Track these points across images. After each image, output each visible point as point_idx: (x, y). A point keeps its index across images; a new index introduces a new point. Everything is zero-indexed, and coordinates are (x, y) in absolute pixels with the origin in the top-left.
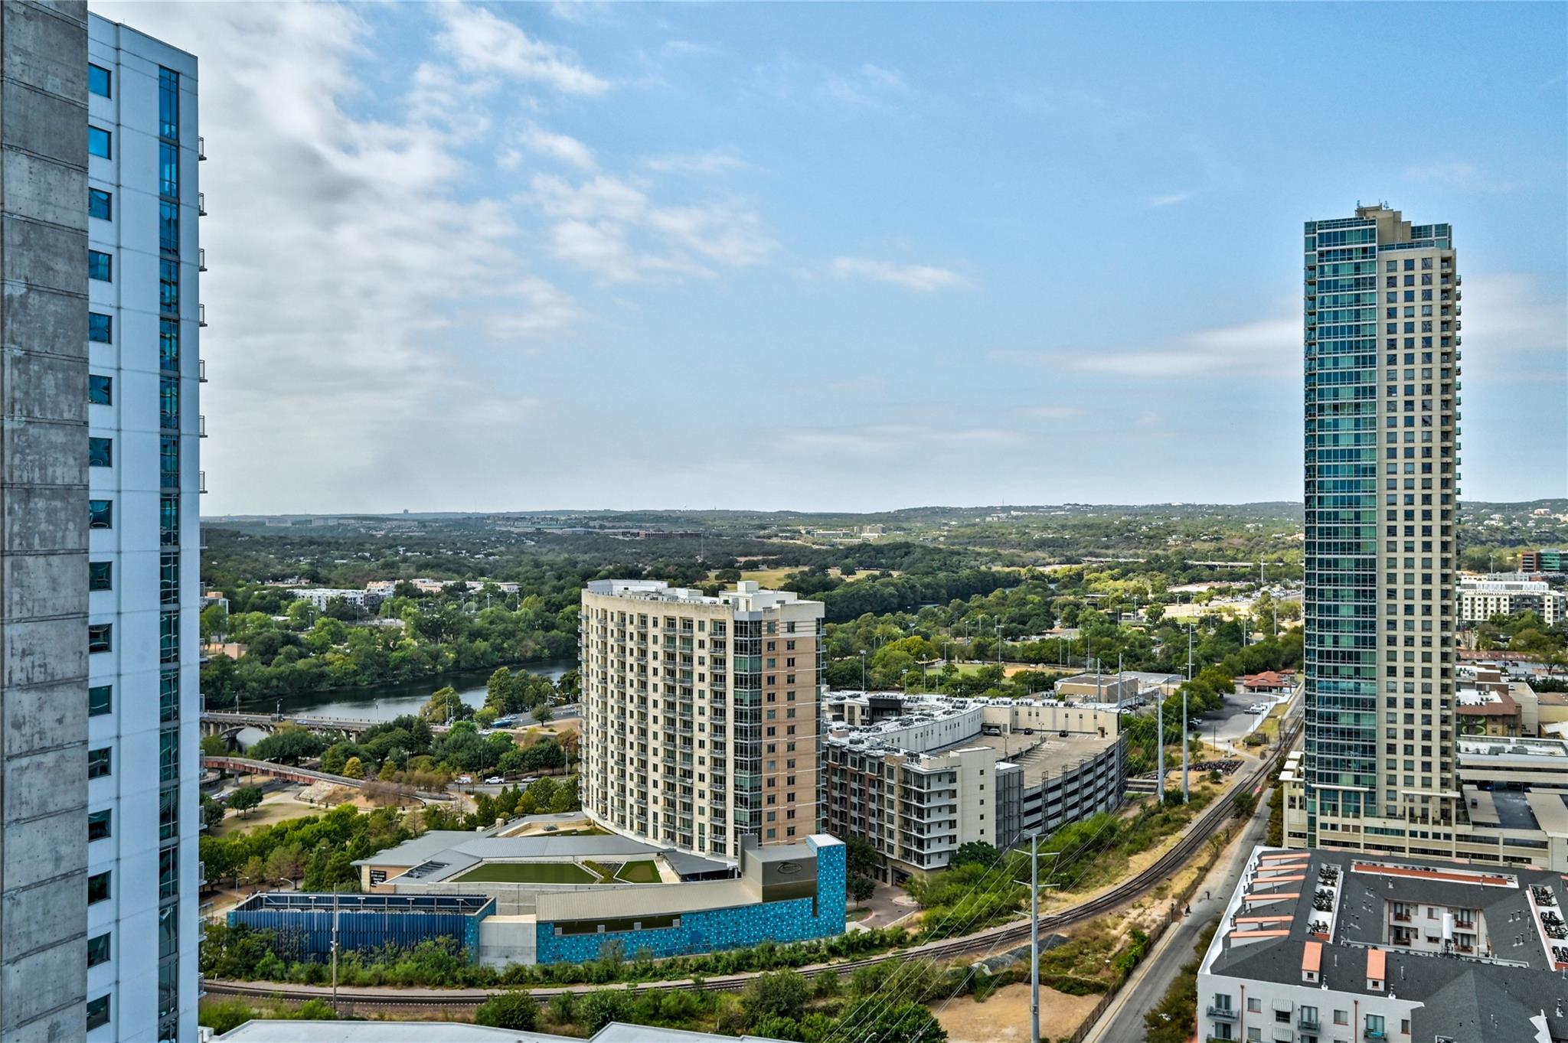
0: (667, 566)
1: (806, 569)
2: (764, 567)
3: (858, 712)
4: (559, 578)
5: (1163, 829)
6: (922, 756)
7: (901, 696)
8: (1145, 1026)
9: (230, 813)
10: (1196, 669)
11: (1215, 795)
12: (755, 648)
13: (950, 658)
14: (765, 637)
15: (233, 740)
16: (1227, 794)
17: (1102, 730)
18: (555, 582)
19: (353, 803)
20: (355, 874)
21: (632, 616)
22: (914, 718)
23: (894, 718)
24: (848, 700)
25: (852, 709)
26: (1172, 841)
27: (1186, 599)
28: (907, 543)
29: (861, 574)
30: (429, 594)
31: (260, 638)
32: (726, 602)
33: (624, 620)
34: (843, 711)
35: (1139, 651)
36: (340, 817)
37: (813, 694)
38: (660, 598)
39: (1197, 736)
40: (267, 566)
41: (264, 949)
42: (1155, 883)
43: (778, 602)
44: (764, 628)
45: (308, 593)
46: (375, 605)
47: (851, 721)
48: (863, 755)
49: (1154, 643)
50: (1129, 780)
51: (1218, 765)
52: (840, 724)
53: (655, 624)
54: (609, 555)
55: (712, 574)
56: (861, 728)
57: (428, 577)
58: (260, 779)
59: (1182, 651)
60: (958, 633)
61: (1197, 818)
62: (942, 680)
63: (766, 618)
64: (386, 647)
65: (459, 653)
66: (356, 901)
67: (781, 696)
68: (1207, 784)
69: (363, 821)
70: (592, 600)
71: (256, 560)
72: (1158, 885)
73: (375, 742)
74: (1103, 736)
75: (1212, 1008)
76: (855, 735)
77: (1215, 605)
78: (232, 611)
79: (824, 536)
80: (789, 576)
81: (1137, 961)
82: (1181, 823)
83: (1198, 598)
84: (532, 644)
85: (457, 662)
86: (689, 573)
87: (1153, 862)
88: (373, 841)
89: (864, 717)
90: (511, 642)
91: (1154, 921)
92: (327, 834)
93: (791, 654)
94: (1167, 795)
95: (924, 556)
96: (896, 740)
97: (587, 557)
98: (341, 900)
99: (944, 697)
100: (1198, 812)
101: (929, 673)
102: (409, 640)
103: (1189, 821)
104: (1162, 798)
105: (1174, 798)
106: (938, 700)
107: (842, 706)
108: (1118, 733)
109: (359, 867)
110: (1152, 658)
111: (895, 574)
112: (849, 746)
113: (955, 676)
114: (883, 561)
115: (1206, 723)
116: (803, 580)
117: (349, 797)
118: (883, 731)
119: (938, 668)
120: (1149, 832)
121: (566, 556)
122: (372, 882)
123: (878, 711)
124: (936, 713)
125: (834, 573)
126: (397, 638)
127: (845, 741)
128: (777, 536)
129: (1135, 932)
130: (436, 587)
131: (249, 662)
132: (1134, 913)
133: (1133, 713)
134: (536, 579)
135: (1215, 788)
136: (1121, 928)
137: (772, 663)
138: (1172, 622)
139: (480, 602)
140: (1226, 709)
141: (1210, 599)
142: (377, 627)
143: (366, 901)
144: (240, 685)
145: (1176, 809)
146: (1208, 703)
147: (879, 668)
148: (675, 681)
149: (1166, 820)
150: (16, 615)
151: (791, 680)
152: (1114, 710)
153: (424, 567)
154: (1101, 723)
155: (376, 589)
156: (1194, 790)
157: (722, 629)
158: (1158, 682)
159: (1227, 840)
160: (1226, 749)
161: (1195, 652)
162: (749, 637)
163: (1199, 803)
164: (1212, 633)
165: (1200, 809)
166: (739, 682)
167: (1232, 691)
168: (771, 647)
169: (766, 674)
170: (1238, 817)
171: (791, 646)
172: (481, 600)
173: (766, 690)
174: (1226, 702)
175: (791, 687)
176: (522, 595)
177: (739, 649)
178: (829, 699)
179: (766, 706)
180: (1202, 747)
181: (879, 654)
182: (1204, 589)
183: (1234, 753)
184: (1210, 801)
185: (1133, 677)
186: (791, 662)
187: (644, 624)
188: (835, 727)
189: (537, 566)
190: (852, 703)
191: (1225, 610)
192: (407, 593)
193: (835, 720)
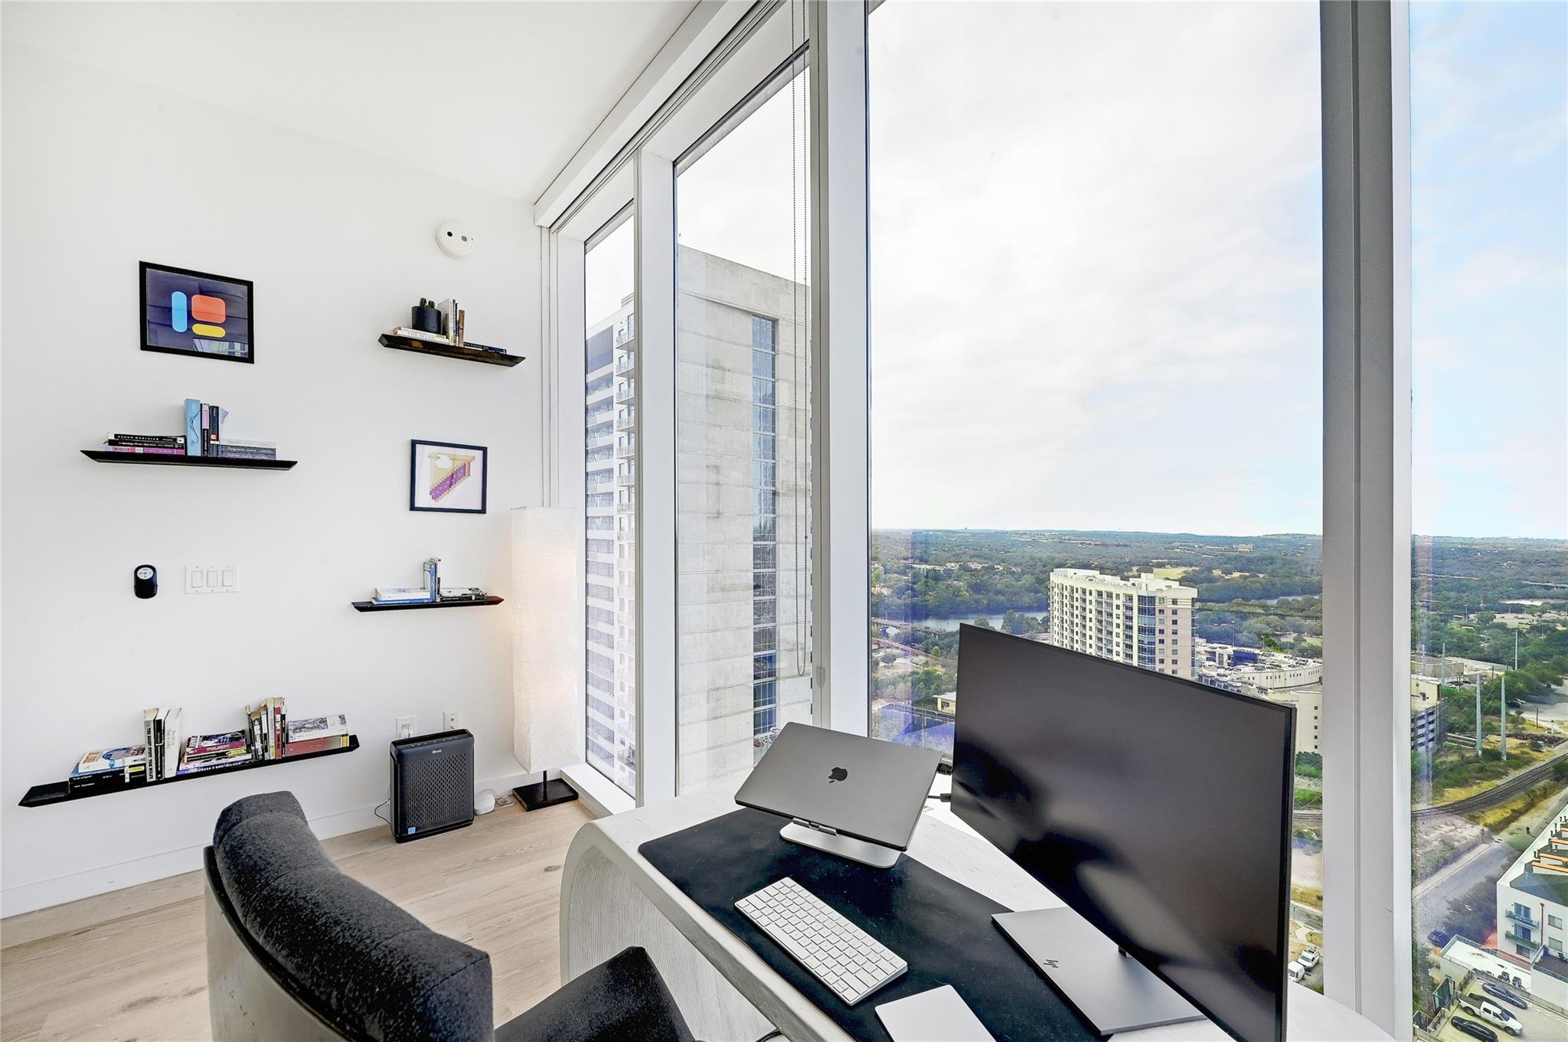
0: (1107, 562)
1: (1197, 569)
2: (1169, 566)
3: (1226, 657)
4: (1044, 566)
5: (1478, 775)
6: (1269, 691)
7: (1257, 651)
8: (1448, 909)
9: (882, 664)
10: (1522, 663)
11: (1534, 760)
12: (1152, 612)
13: (1300, 632)
14: (1158, 606)
15: (884, 631)
16: (1547, 761)
17: (1424, 695)
18: (1042, 568)
19: (936, 668)
20: (935, 701)
21: (1077, 589)
22: (1266, 666)
23: (1251, 665)
24: (1218, 649)
25: (1221, 655)
26: (1487, 786)
27: (1518, 609)
28: (1272, 557)
29: (1236, 575)
30: (976, 570)
31: (897, 586)
32: (1134, 584)
33: (1073, 590)
34: (1215, 656)
35: (1467, 643)
36: (927, 673)
37: (1189, 643)
38: (1094, 579)
39: (1519, 713)
40: (900, 553)
41: (893, 729)
42: (1470, 811)
43: (1166, 586)
44: (1157, 601)
45: (919, 566)
46: (949, 573)
47: (1221, 662)
48: (1226, 684)
49: (1483, 639)
50: (1449, 734)
51: (1541, 738)
52: (1212, 663)
53: (1091, 594)
54: (1072, 555)
55: (1135, 569)
56: (1227, 667)
57: (975, 561)
58: (895, 651)
59: (1510, 648)
60: (1307, 617)
61: (1514, 774)
62: (1292, 647)
63: (1159, 595)
64: (954, 595)
65: (989, 601)
66: (934, 714)
67: (1168, 641)
68: (1526, 750)
69: (939, 677)
70: (1057, 577)
71: (896, 550)
72: (1471, 814)
73: (946, 641)
74: (1424, 699)
75: (1511, 912)
76: (1221, 671)
77: (1547, 616)
78: (885, 573)
79: (1211, 549)
80: (1185, 572)
81: (1446, 862)
82: (1498, 775)
83: (1531, 610)
84: (1027, 599)
85: (988, 605)
86: (1120, 567)
87: (1468, 796)
88: (944, 687)
89: (1229, 661)
90: (1017, 597)
91: (1465, 838)
92: (923, 681)
93: (1175, 617)
94: (1485, 751)
95: (1284, 565)
96: (1251, 679)
97: (1060, 556)
98: (928, 712)
99: (1291, 656)
100: (1515, 769)
101: (1283, 640)
102: (965, 592)
103: (1506, 774)
104: (1480, 753)
105: (1493, 755)
106: (1285, 657)
107: (1215, 653)
108: (1438, 699)
109: (937, 698)
110: (1481, 650)
111: (1261, 576)
112: (1216, 677)
113: (1303, 644)
114: (1253, 567)
115: (1529, 705)
116: (1193, 574)
117: (934, 665)
118: (1242, 671)
119: (1290, 638)
120: (1465, 775)
121: (1049, 554)
122: (942, 707)
123: (1238, 659)
124: (1283, 666)
125: (1217, 573)
126: (959, 591)
127: (1214, 674)
128: (1178, 548)
129: (1446, 842)
130: (979, 567)
131: (892, 597)
132: (1446, 828)
133: (1458, 687)
134: (1031, 566)
135: (1535, 754)
136: (1432, 836)
137: (1162, 621)
138: (1502, 627)
139: (1001, 575)
140: (1553, 697)
141: (1544, 612)
142: (949, 585)
143: (939, 715)
144: (888, 607)
145: (1494, 763)
146: (1532, 689)
147: (1245, 633)
148: (1102, 626)
149: (1482, 770)
150: (784, 568)
151: (1175, 633)
152: (1436, 681)
153: (974, 556)
154: (1423, 688)
155: (949, 565)
156: (1513, 752)
157: (1130, 598)
158: (1485, 667)
159: (1546, 794)
160: (1549, 725)
161: (1522, 649)
162: (1148, 605)
163: (1516, 761)
164: (1543, 637)
165: (1517, 767)
166: (1141, 630)
167: (1559, 683)
168: (1162, 611)
169: (1158, 627)
170: (1558, 780)
171: (1175, 612)
172: (1002, 574)
173: (1158, 636)
174: (1553, 691)
175: (1175, 637)
176: (1023, 573)
177: (1141, 611)
178: (1203, 646)
179: (1158, 646)
180: (1523, 720)
181: (1246, 624)
182: (1538, 603)
183: (1559, 730)
184: (1529, 762)
185: (1460, 660)
186: (1175, 622)
187: (1084, 592)
188: (1208, 663)
189: (1032, 559)
190: (1221, 651)
191: (1559, 621)
192: (965, 569)
193: (1208, 659)
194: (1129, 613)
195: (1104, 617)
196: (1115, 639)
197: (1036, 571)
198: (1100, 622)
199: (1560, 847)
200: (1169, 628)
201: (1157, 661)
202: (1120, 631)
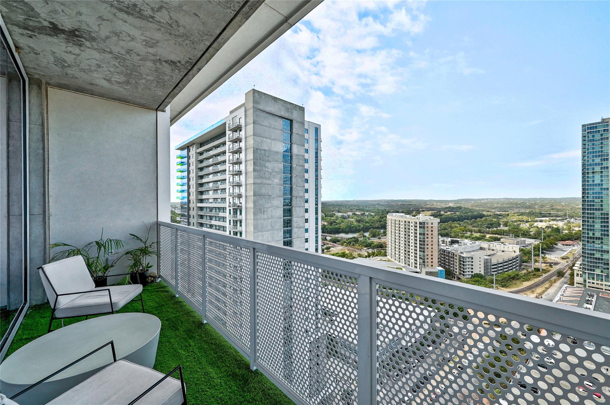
0: (405, 210)
1: (436, 211)
2: (426, 211)
5: (533, 277)
6: (464, 253)
7: (458, 239)
9: (325, 250)
10: (544, 238)
11: (551, 270)
12: (424, 227)
13: (471, 232)
14: (426, 226)
15: (326, 238)
16: (555, 270)
19: (345, 251)
21: (397, 220)
22: (462, 244)
23: (457, 244)
25: (446, 242)
26: (536, 280)
27: (541, 221)
28: (460, 206)
29: (449, 213)
30: (358, 215)
31: (330, 221)
32: (417, 218)
33: (395, 220)
35: (526, 233)
36: (343, 253)
37: (437, 237)
38: (403, 216)
39: (545, 255)
40: (331, 209)
43: (429, 218)
44: (426, 224)
45: (338, 214)
46: (349, 216)
47: (446, 244)
48: (449, 251)
49: (531, 232)
50: (523, 263)
51: (552, 263)
52: (444, 244)
53: (402, 222)
54: (392, 208)
55: (414, 212)
56: (449, 245)
59: (540, 234)
60: (474, 227)
61: (544, 275)
62: (469, 237)
63: (426, 222)
64: (351, 224)
65: (364, 225)
67: (430, 238)
68: (548, 267)
69: (347, 254)
70: (389, 216)
71: (329, 208)
72: (532, 290)
73: (349, 240)
74: (515, 252)
76: (447, 247)
77: (551, 223)
78: (326, 216)
79: (440, 205)
80: (431, 213)
82: (539, 276)
83: (545, 221)
84: (377, 225)
85: (363, 227)
86: (409, 212)
87: (531, 284)
89: (449, 243)
90: (373, 224)
93: (432, 229)
94: (535, 269)
95: (465, 209)
96: (457, 249)
99: (470, 240)
101: (466, 235)
102: (355, 223)
103: (542, 275)
104: (533, 269)
105: (537, 270)
106: (468, 241)
107: (444, 240)
108: (520, 252)
110: (530, 235)
111: (457, 213)
113: (473, 236)
114: (454, 210)
115: (548, 252)
116: (435, 214)
117: (344, 249)
118: (454, 246)
119: (468, 234)
120: (529, 277)
121: (384, 208)
123: (453, 242)
124: (468, 244)
125: (442, 213)
126: (353, 222)
127: (445, 248)
128: (429, 205)
130: (360, 213)
131: (328, 225)
133: (524, 248)
135: (551, 268)
137: (428, 231)
138: (537, 227)
140: (554, 249)
141: (549, 221)
142: (349, 220)
144: (327, 229)
145: (538, 272)
146: (548, 247)
147: (453, 233)
149: (534, 275)
150: (295, 216)
151: (432, 235)
152: (518, 247)
153: (358, 210)
154: (514, 249)
155: (349, 213)
156: (544, 268)
157: (416, 223)
158: (532, 241)
159: (555, 281)
160: (554, 259)
161: (544, 234)
162: (422, 225)
163: (545, 271)
164: (550, 230)
165: (546, 273)
166: (420, 234)
167: (556, 245)
168: (427, 227)
169: (426, 233)
170: (558, 276)
171: (432, 227)
172: (368, 216)
173: (426, 236)
174: (554, 247)
175: (432, 236)
176: (375, 215)
177: (420, 227)
178: (441, 239)
179: (426, 240)
180: (546, 258)
181: (453, 230)
182: (547, 219)
183: (557, 260)
184: (549, 271)
185: (524, 239)
186: (432, 231)
187: (400, 221)
188: (442, 245)
189: (378, 210)
190: (447, 240)
191: (554, 224)
192: (354, 214)
193: (442, 243)
194: (416, 228)
195: (407, 230)
196: (411, 238)
197: (380, 214)
198: (405, 232)
199: (564, 299)
200: (430, 233)
201: (426, 245)
202: (413, 235)
